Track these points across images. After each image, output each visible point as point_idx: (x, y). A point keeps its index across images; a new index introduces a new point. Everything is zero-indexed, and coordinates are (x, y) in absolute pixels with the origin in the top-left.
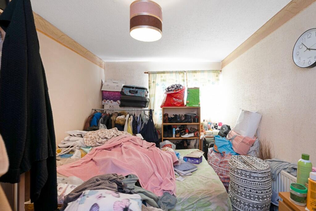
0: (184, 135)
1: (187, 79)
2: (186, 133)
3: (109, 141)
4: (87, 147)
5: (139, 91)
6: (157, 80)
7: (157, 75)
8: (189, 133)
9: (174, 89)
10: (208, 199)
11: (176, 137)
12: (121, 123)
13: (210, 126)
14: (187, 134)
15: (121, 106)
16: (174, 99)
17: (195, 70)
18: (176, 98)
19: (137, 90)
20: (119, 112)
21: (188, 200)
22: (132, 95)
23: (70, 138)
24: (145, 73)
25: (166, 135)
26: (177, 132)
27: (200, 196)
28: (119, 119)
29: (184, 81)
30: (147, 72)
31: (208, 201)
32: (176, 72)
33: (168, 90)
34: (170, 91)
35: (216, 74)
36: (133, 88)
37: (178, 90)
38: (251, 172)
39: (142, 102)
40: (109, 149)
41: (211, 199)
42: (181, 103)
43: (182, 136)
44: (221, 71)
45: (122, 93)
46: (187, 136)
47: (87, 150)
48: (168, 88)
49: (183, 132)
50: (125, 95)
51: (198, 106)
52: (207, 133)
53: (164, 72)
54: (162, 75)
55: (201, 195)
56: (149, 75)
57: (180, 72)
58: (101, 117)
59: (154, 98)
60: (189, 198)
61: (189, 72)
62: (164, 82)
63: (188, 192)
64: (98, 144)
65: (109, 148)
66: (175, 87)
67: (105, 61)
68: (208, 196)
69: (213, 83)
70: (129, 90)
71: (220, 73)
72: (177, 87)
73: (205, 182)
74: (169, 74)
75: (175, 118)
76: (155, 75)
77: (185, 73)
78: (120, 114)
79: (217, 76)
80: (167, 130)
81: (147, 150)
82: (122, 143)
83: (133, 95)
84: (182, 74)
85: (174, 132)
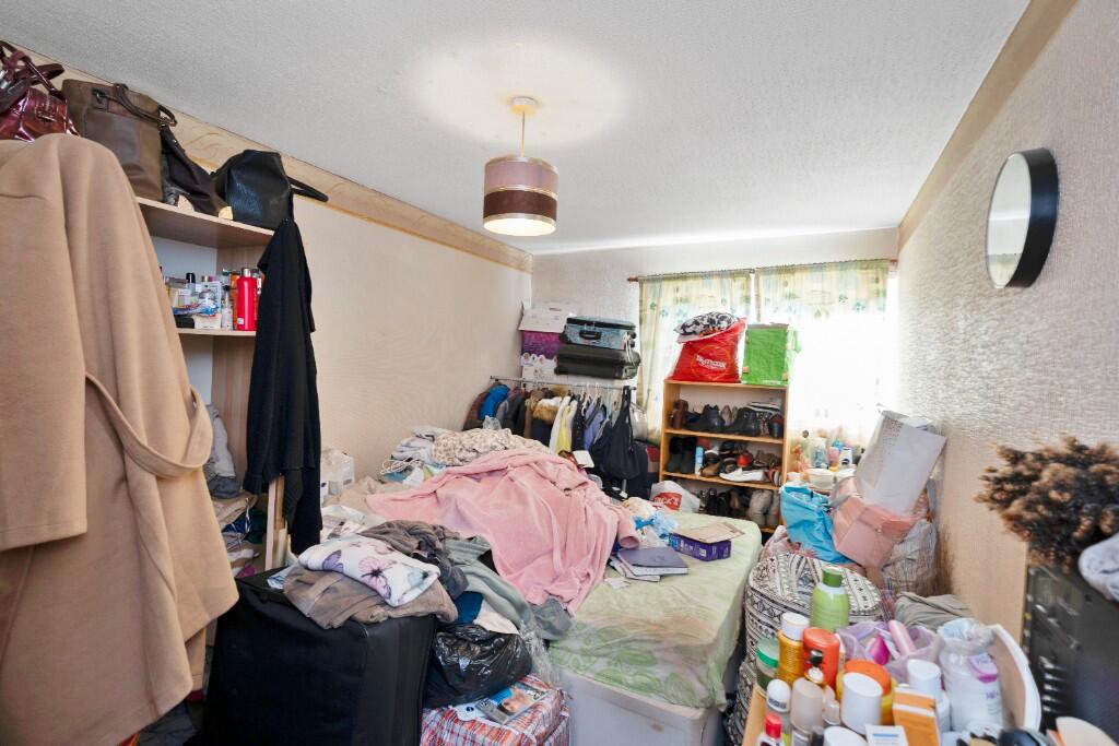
0: (731, 471)
1: (758, 296)
2: (738, 467)
3: (482, 458)
4: (437, 466)
5: (605, 332)
6: (662, 300)
7: (665, 284)
8: (750, 467)
9: (700, 328)
10: (650, 647)
11: (702, 475)
12: (547, 416)
13: (836, 453)
14: (740, 470)
15: (559, 371)
16: (700, 359)
17: (788, 263)
18: (706, 356)
19: (598, 330)
20: (550, 387)
21: (599, 633)
22: (587, 342)
23: (412, 440)
24: (630, 280)
25: (672, 467)
26: (707, 461)
27: (630, 633)
28: (542, 407)
29: (747, 299)
30: (634, 277)
31: (650, 652)
32: (722, 274)
33: (682, 331)
34: (690, 334)
35: (871, 273)
36: (589, 323)
37: (714, 331)
38: (786, 607)
39: (611, 365)
40: (476, 476)
41: (658, 650)
42: (720, 372)
43: (722, 475)
44: (894, 262)
45: (563, 337)
46: (738, 476)
47: (435, 471)
48: (684, 327)
49: (728, 463)
50: (570, 343)
51: (779, 383)
52: (811, 478)
53: (683, 277)
54: (680, 283)
55: (635, 631)
56: (641, 287)
57: (734, 274)
58: (505, 397)
59: (653, 353)
60: (605, 630)
61: (766, 271)
62: (683, 306)
63: (608, 614)
64: (457, 461)
65: (477, 474)
66: (705, 322)
67: (535, 253)
68: (653, 638)
69: (858, 304)
70: (578, 331)
71: (891, 268)
72: (712, 321)
73: (674, 605)
74: (700, 281)
75: (706, 418)
76: (657, 284)
77: (752, 276)
78: (550, 394)
79: (877, 280)
80: (681, 449)
81: (563, 494)
82: (510, 468)
83: (591, 342)
84: (741, 280)
85: (699, 460)
